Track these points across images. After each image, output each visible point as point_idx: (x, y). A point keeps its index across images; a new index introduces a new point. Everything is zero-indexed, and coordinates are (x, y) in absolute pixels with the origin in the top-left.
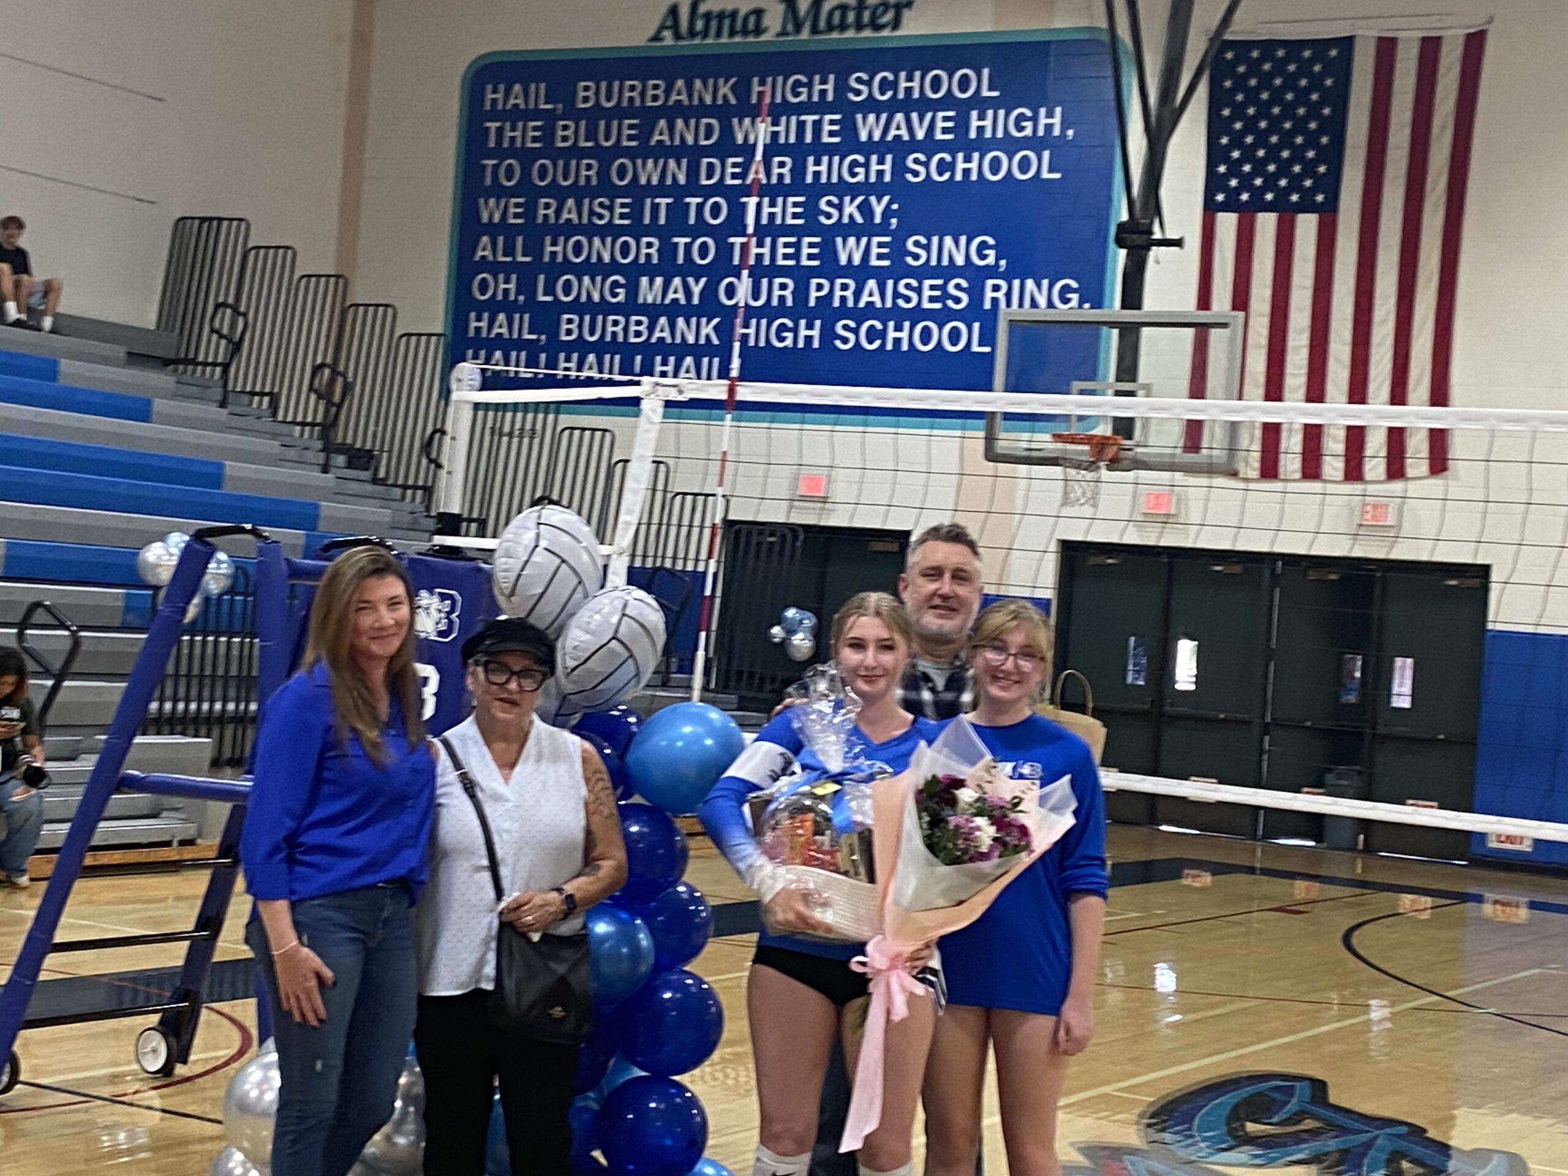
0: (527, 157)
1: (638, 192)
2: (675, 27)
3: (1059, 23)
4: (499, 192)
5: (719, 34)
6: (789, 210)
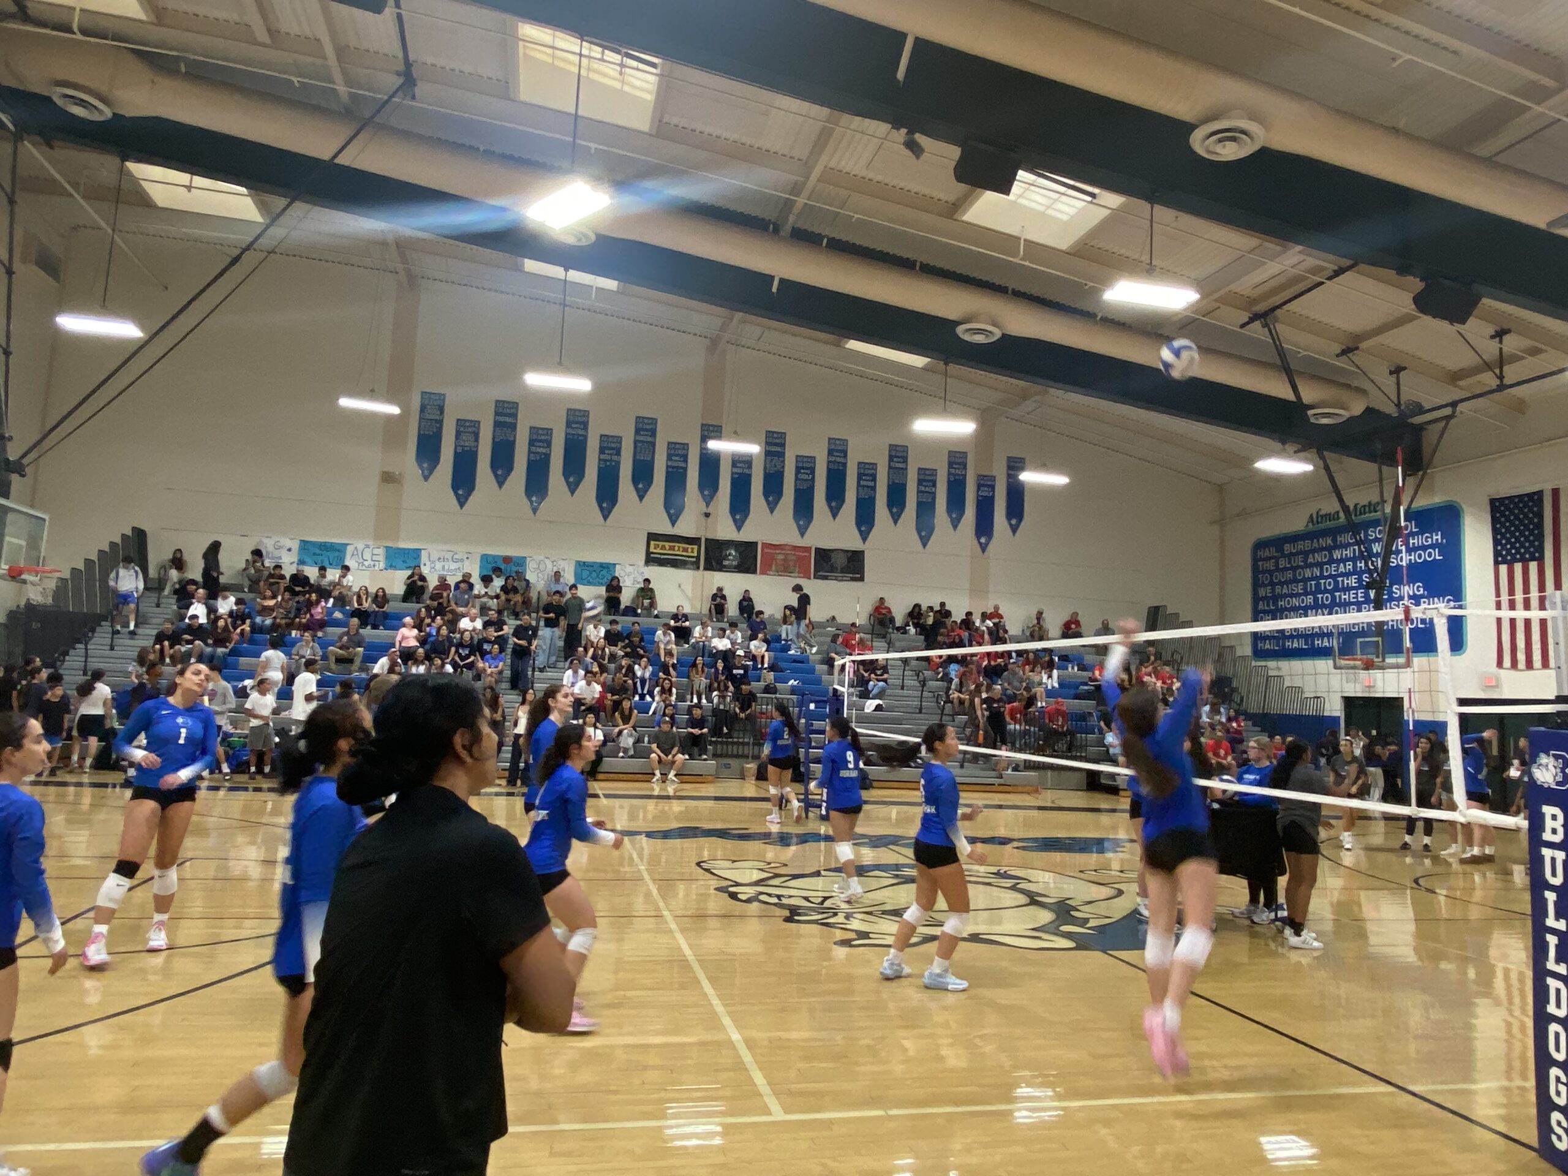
0: (1271, 572)
1: (1305, 580)
2: (1312, 521)
3: (1437, 501)
4: (1264, 585)
5: (1326, 522)
6: (1352, 581)
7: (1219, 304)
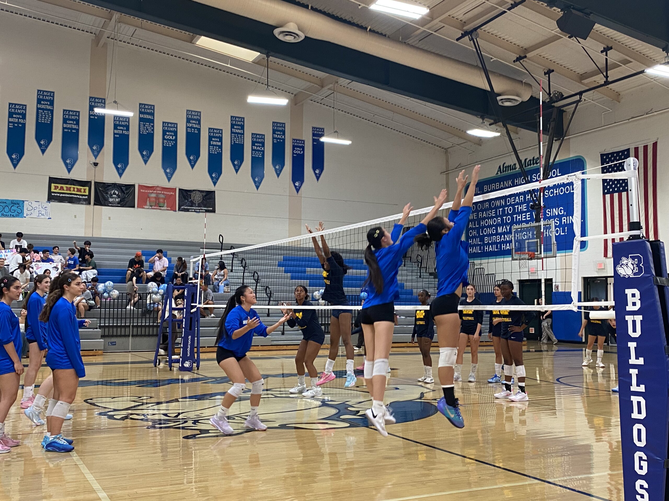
1: (496, 208)
2: (500, 171)
3: (571, 156)
5: (508, 171)
7: (443, 25)
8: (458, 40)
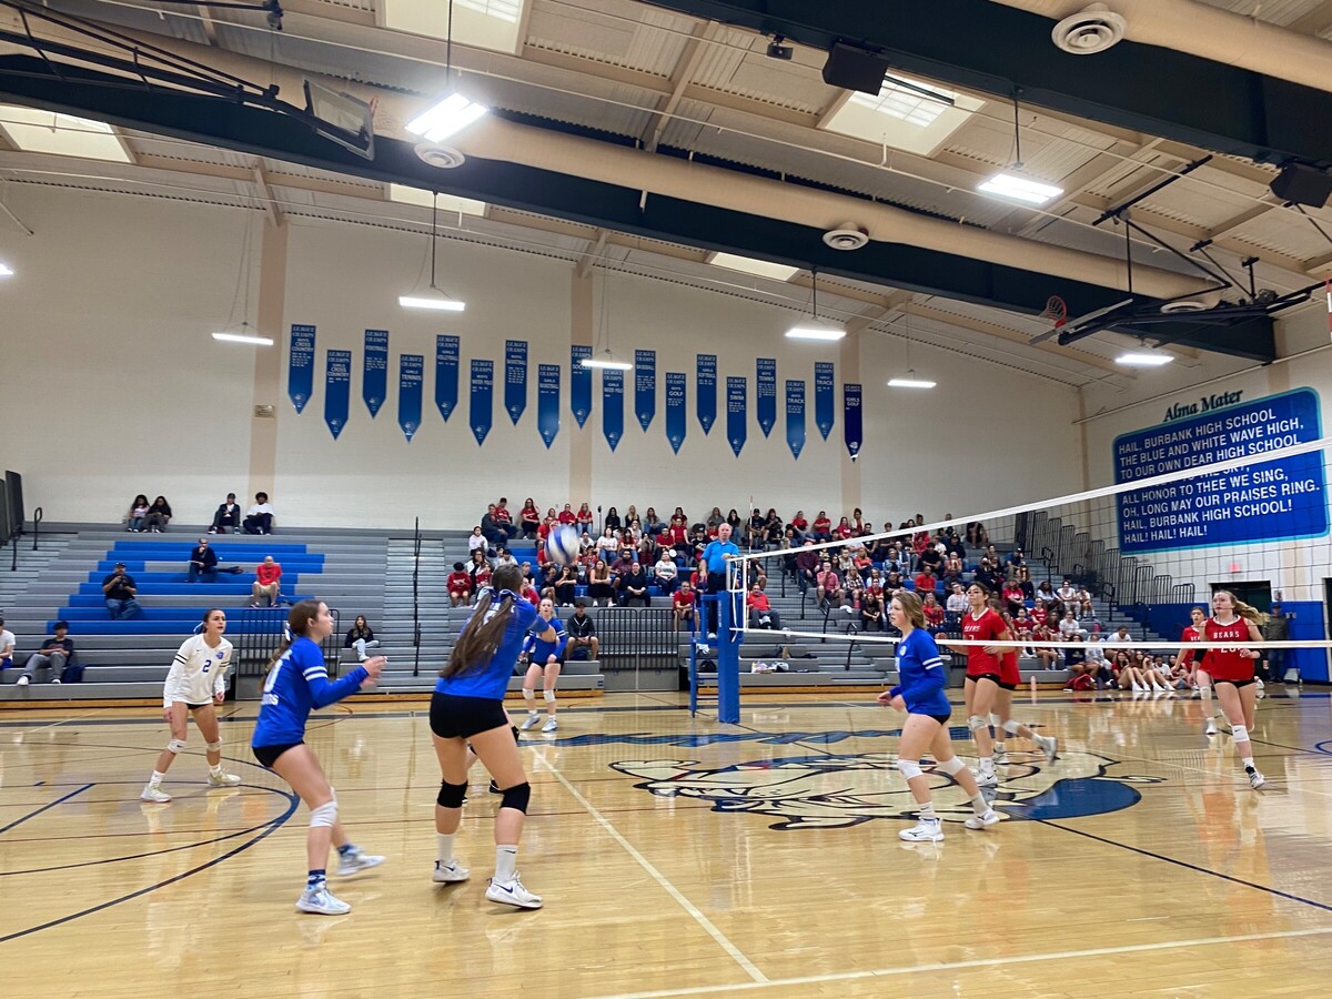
0: (1133, 467)
2: (1170, 415)
3: (1293, 388)
5: (1184, 415)
7: (1076, 205)
8: (1095, 224)
